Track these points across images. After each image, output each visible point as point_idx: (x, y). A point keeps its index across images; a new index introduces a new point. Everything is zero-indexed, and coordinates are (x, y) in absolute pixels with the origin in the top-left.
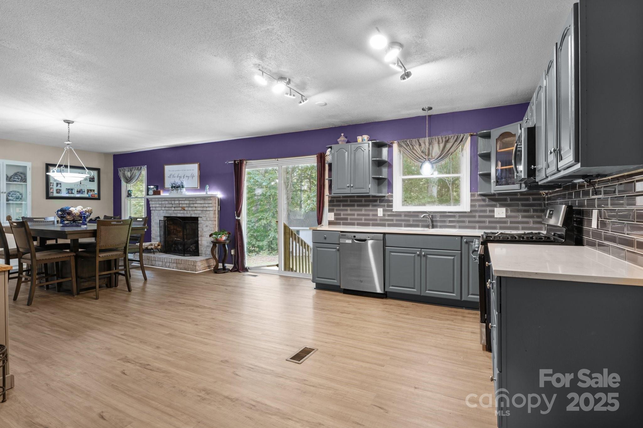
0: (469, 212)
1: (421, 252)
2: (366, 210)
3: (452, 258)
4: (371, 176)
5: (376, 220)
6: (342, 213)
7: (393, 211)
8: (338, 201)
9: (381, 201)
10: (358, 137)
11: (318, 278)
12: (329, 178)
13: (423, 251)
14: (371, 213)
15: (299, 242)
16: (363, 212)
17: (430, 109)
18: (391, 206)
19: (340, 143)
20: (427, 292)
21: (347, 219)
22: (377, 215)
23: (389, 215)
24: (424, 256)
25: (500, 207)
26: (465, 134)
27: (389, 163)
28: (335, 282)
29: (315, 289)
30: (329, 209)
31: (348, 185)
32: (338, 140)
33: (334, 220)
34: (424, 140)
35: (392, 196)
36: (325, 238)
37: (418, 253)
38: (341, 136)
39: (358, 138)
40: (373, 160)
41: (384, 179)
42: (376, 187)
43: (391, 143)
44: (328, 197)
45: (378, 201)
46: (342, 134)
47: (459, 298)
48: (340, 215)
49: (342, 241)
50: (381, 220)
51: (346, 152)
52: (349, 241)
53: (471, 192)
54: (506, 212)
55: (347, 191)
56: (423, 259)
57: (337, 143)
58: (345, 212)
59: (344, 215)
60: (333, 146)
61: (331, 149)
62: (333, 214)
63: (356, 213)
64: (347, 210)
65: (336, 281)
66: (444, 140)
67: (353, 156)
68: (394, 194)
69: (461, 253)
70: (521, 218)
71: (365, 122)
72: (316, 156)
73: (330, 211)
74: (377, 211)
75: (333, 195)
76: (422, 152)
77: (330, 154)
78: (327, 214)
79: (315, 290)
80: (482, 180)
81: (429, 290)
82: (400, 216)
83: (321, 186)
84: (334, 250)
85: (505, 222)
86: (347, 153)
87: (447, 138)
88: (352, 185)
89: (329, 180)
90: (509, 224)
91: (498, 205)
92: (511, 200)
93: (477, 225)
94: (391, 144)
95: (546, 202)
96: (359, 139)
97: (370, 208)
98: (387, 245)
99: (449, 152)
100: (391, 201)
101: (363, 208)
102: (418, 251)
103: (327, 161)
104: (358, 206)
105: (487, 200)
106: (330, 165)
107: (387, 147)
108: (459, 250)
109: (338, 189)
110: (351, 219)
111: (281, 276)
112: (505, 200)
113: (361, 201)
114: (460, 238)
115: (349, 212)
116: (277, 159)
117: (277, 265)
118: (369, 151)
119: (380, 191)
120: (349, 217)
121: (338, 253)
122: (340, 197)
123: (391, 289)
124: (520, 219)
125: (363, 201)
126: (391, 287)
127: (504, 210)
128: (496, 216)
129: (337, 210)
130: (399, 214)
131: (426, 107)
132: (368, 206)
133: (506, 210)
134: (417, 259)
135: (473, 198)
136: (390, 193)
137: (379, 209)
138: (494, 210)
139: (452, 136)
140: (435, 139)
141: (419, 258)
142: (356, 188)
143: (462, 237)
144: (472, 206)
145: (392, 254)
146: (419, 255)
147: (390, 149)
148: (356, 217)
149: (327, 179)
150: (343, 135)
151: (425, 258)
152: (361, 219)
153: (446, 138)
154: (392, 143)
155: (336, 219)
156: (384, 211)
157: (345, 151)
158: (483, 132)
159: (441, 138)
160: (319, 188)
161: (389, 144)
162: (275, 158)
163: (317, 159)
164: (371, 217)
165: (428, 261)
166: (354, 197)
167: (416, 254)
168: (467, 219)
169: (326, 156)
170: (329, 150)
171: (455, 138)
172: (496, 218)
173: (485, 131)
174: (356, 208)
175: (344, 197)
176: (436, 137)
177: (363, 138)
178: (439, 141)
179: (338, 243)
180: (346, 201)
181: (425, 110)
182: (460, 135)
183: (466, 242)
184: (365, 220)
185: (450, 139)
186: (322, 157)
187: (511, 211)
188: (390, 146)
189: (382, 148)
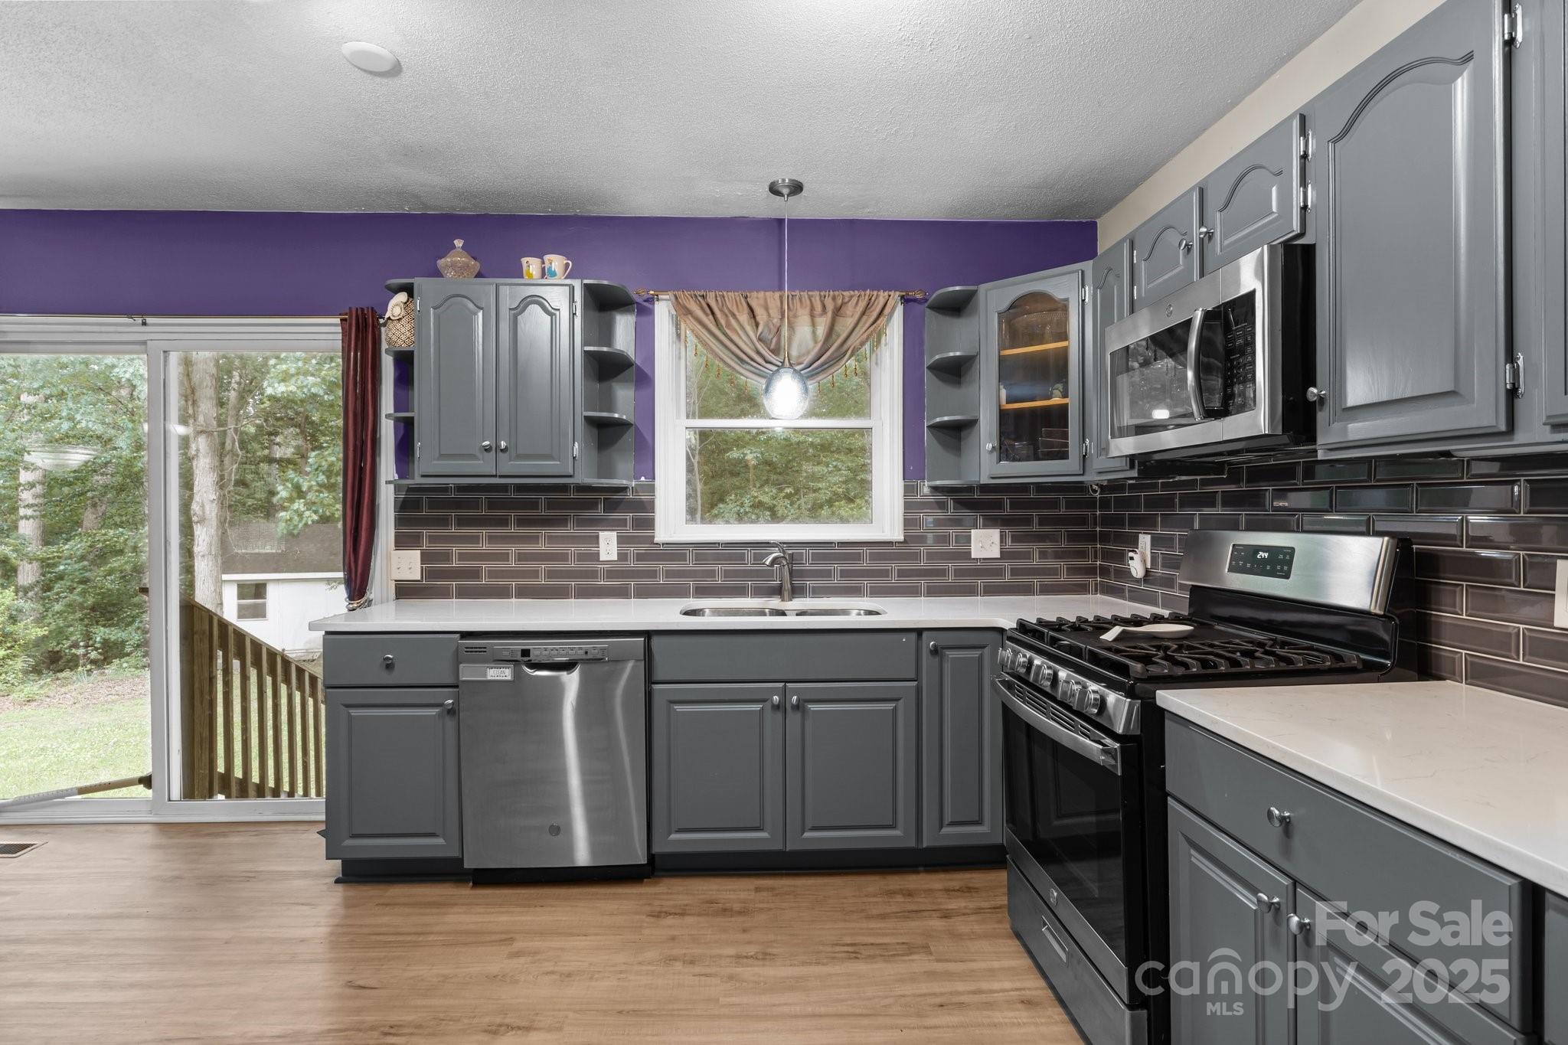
0: (899, 543)
1: (784, 694)
2: (551, 539)
3: (890, 706)
4: (581, 412)
5: (593, 574)
6: (455, 549)
7: (656, 540)
8: (434, 504)
9: (612, 506)
10: (524, 260)
11: (354, 836)
12: (396, 410)
13: (795, 692)
14: (572, 549)
15: (257, 664)
16: (542, 547)
17: (797, 188)
18: (649, 524)
19: (450, 274)
20: (807, 835)
21: (475, 574)
22: (596, 556)
23: (640, 557)
24: (797, 707)
25: (985, 526)
26: (892, 293)
27: (638, 368)
28: (435, 846)
29: (337, 881)
30: (396, 536)
31: (487, 443)
32: (441, 263)
33: (419, 578)
34: (766, 300)
35: (651, 489)
36: (389, 666)
37: (776, 698)
38: (454, 247)
39: (525, 265)
40: (586, 353)
41: (622, 426)
42: (594, 453)
43: (646, 301)
44: (392, 487)
45: (601, 506)
46: (458, 243)
47: (911, 843)
48: (446, 557)
49: (468, 673)
50: (611, 574)
51: (476, 314)
52: (505, 674)
53: (904, 479)
54: (1001, 542)
55: (482, 468)
56: (794, 718)
57: (437, 273)
58: (469, 548)
59: (462, 557)
60: (418, 282)
61: (411, 295)
62: (415, 555)
63: (513, 549)
64: (475, 539)
65: (440, 841)
66: (830, 306)
67: (505, 327)
68: (659, 483)
69: (919, 690)
70: (1040, 558)
71: (550, 212)
72: (337, 321)
73: (402, 542)
74: (598, 543)
75: (418, 480)
76: (760, 339)
77: (403, 313)
78: (389, 557)
79: (340, 887)
80: (935, 442)
81: (814, 829)
82: (682, 557)
83: (363, 443)
84: (433, 711)
85: (999, 572)
86: (480, 314)
87: (839, 302)
88: (503, 444)
89: (397, 420)
90: (1007, 578)
91: (980, 521)
92: (1015, 505)
93: (923, 583)
94: (646, 304)
95: (1098, 513)
96: (532, 265)
97: (570, 530)
98: (659, 675)
99: (846, 347)
100: (648, 506)
101: (543, 532)
102: (774, 691)
103: (389, 343)
104: (522, 522)
105: (951, 504)
106: (405, 362)
107: (630, 311)
108: (913, 676)
109: (442, 456)
110: (493, 574)
111: (164, 827)
112: (998, 505)
113: (534, 505)
114: (914, 636)
115: (484, 547)
116: (139, 320)
117: (147, 781)
118: (574, 314)
119: (606, 470)
120: (485, 566)
121: (450, 723)
122: (445, 489)
123: (676, 841)
124: (1036, 562)
125: (542, 504)
126: (674, 836)
127: (994, 534)
128: (976, 552)
129: (433, 539)
130: (676, 552)
131: (784, 180)
132: (562, 522)
133: (1001, 536)
134: (773, 720)
135: (911, 499)
136: (643, 479)
137: (602, 534)
138: (970, 536)
139: (851, 297)
140: (800, 299)
141: (779, 715)
142: (520, 457)
143: (919, 632)
144: (908, 523)
145: (679, 708)
146: (776, 708)
147: (644, 319)
148: (512, 564)
149: (388, 416)
150: (463, 248)
151: (798, 715)
152: (535, 574)
153: (834, 298)
154: (651, 300)
155: (428, 574)
156: (621, 540)
157: (471, 306)
158: (951, 289)
159: (818, 298)
160: (355, 451)
161: (639, 300)
162: (129, 314)
163: (343, 333)
164: (572, 565)
165: (808, 724)
166: (504, 488)
167: (768, 705)
168: (894, 566)
169: (385, 325)
170: (402, 297)
171: (862, 305)
172: (974, 559)
173: (958, 288)
174: (513, 530)
175: (460, 488)
176: (805, 294)
177: (547, 265)
178: (812, 309)
179: (450, 681)
180: (474, 504)
181: (780, 189)
182: (877, 296)
183: (935, 652)
184: (551, 574)
185: (846, 303)
186: (366, 326)
187: (1015, 539)
188: (644, 311)
189: (614, 313)
